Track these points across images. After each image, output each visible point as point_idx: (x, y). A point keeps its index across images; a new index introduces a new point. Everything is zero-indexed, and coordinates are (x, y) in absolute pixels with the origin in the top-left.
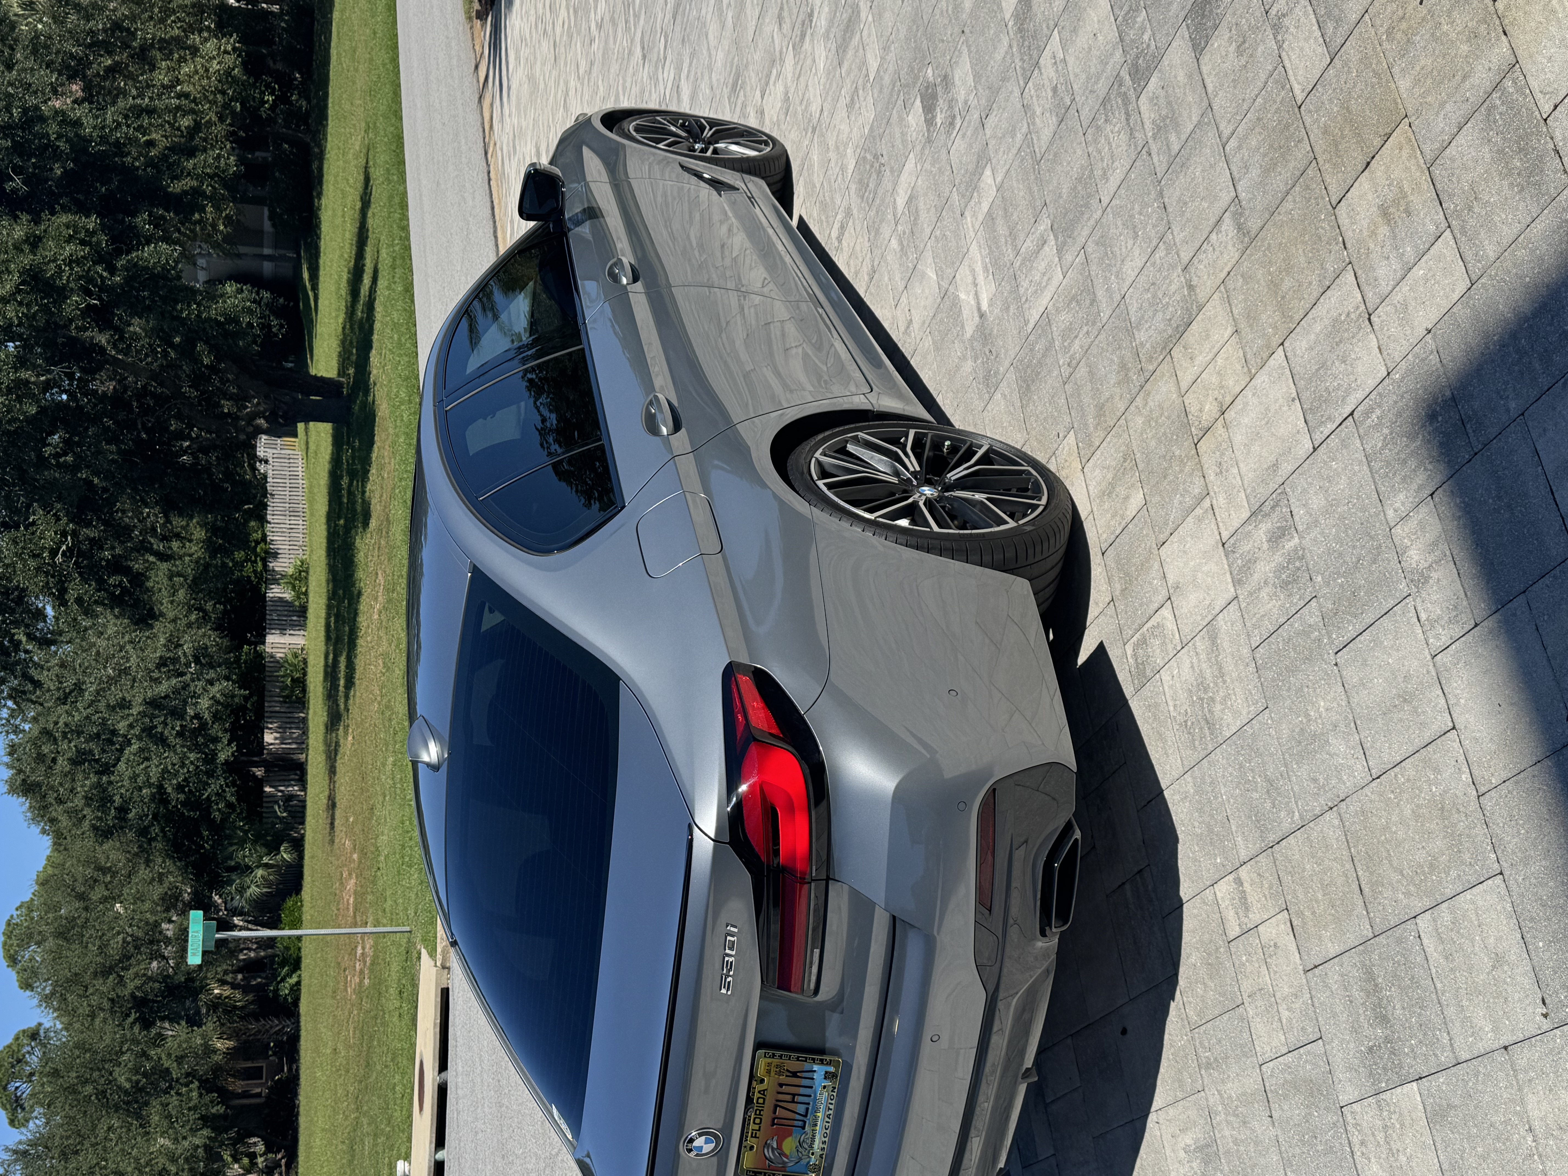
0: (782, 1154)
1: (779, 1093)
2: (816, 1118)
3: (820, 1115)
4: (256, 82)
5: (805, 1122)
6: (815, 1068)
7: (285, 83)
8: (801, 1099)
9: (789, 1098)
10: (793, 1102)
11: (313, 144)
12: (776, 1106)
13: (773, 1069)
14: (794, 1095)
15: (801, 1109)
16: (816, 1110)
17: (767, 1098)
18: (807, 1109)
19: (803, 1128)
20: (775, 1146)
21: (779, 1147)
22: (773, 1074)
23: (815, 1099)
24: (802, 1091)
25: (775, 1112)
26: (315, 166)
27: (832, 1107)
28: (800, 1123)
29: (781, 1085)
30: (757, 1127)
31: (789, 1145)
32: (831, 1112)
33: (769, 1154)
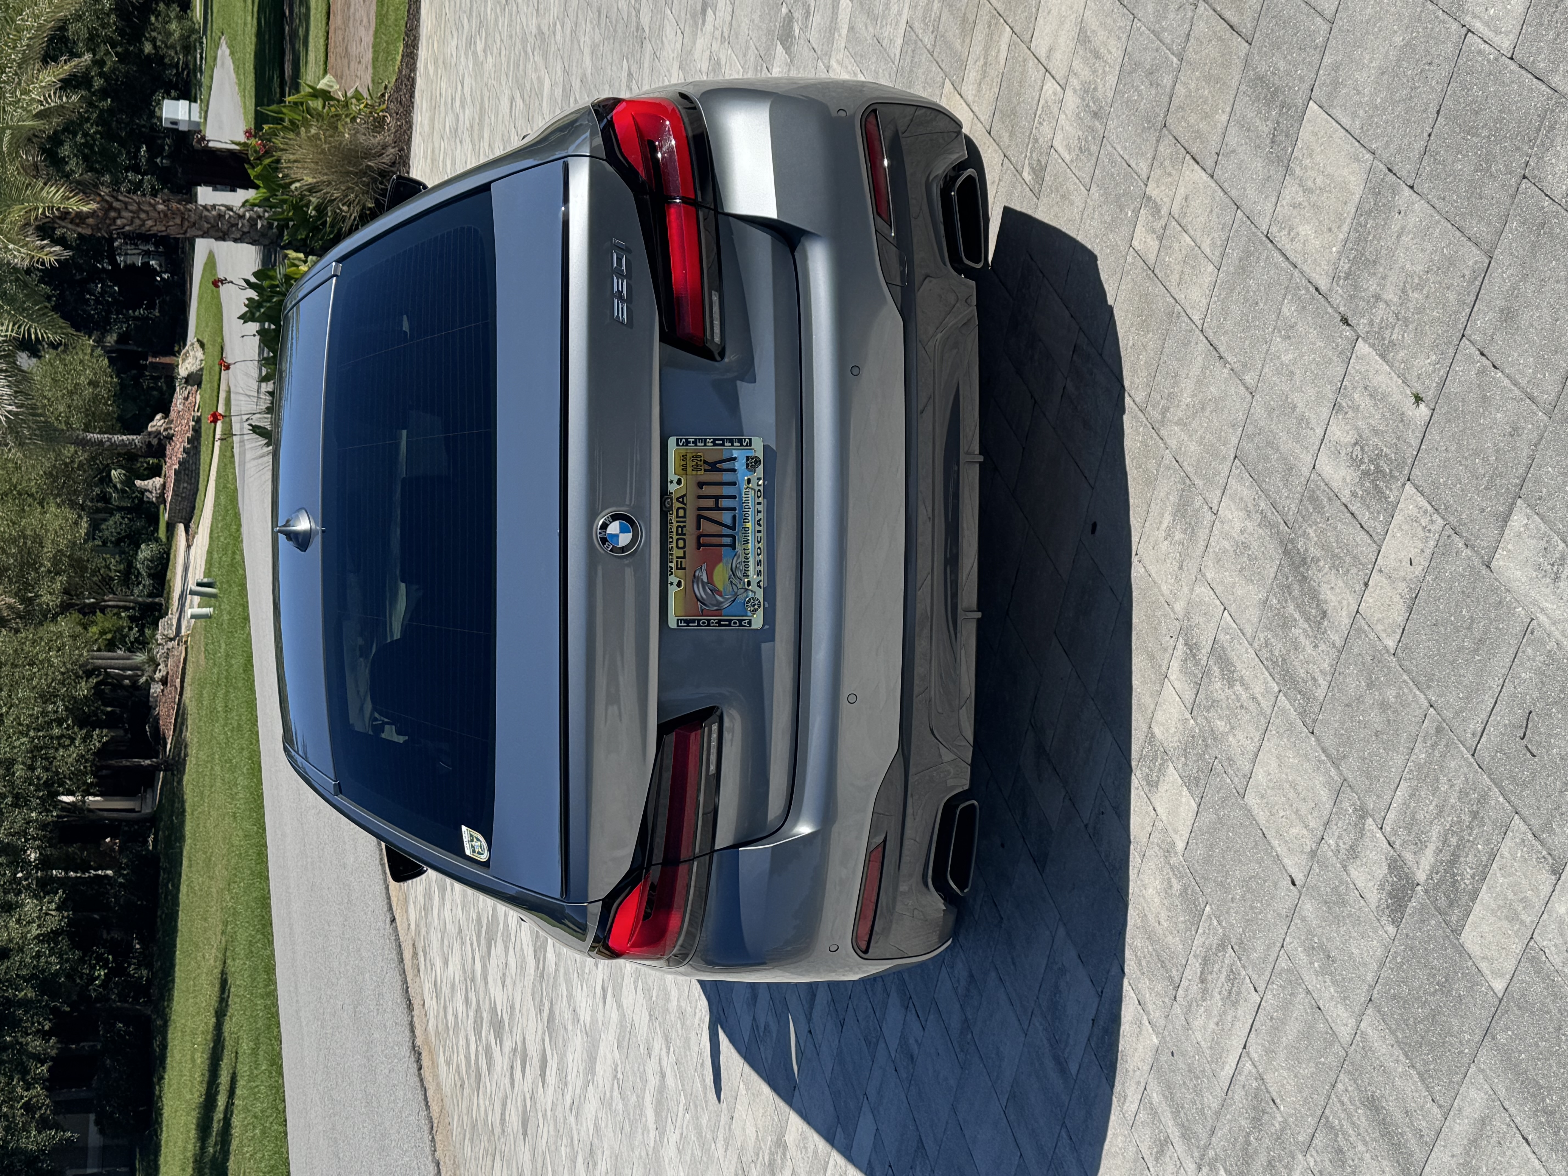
0: (714, 591)
1: (700, 497)
2: (746, 529)
3: (749, 525)
4: (85, 955)
5: (734, 537)
6: (735, 454)
7: (122, 951)
8: (724, 503)
9: (710, 503)
10: (717, 508)
11: (154, 1017)
12: (699, 517)
13: (690, 464)
14: (717, 498)
15: (726, 517)
16: (745, 520)
17: (688, 507)
18: (734, 517)
19: (733, 546)
20: (705, 580)
21: (710, 580)
22: (689, 469)
23: (741, 503)
24: (727, 490)
25: (698, 528)
26: (156, 1043)
27: (760, 508)
28: (728, 540)
29: (701, 485)
30: (680, 553)
31: (721, 575)
32: (760, 516)
33: (700, 592)
